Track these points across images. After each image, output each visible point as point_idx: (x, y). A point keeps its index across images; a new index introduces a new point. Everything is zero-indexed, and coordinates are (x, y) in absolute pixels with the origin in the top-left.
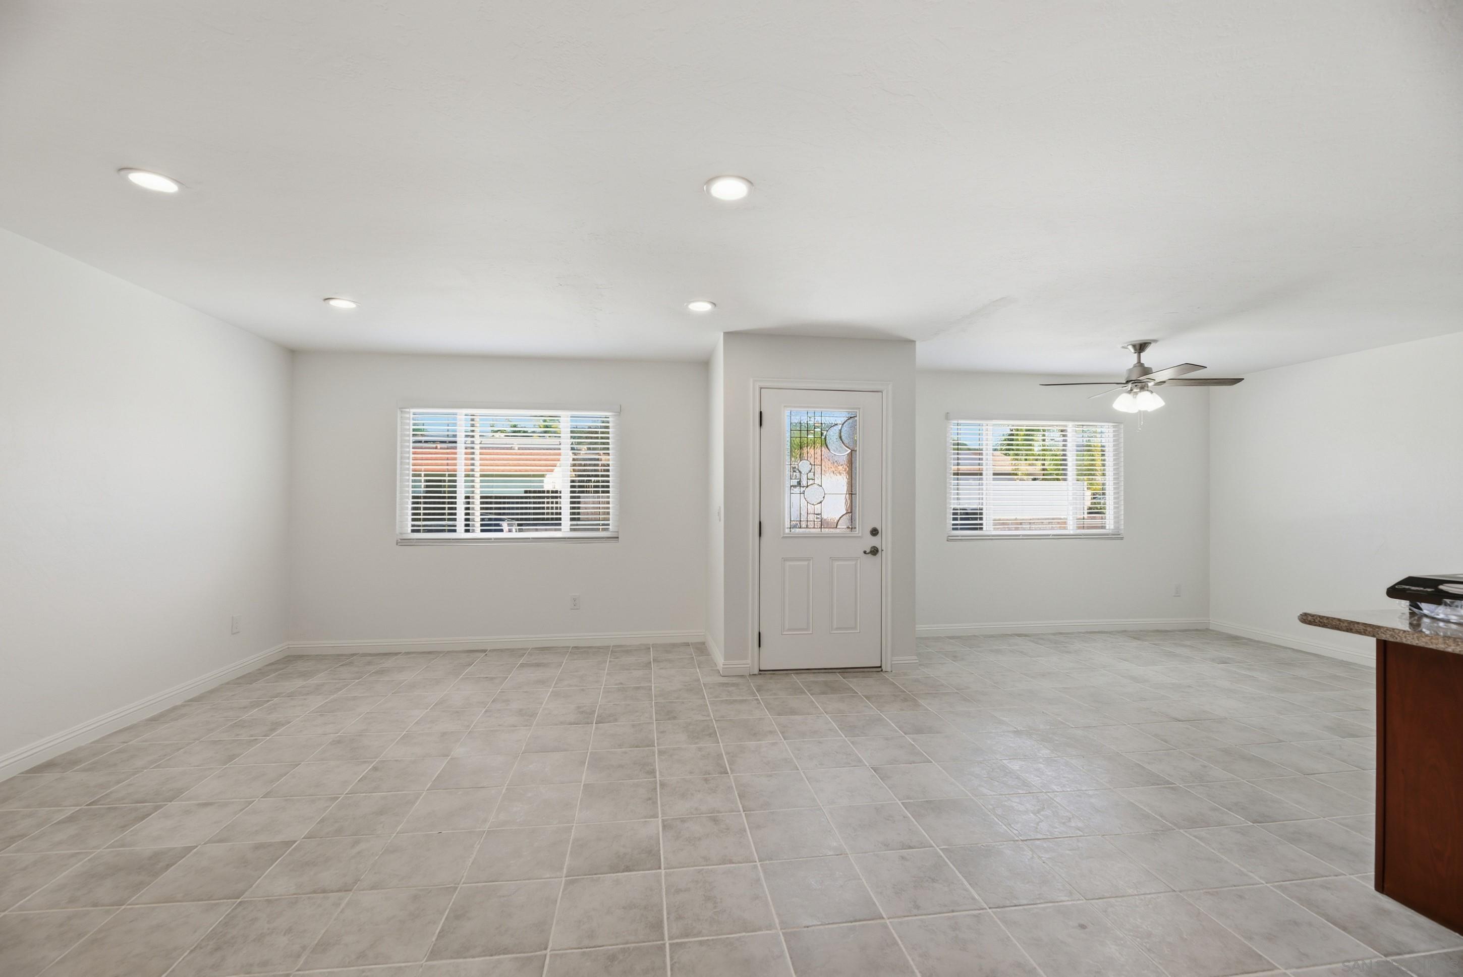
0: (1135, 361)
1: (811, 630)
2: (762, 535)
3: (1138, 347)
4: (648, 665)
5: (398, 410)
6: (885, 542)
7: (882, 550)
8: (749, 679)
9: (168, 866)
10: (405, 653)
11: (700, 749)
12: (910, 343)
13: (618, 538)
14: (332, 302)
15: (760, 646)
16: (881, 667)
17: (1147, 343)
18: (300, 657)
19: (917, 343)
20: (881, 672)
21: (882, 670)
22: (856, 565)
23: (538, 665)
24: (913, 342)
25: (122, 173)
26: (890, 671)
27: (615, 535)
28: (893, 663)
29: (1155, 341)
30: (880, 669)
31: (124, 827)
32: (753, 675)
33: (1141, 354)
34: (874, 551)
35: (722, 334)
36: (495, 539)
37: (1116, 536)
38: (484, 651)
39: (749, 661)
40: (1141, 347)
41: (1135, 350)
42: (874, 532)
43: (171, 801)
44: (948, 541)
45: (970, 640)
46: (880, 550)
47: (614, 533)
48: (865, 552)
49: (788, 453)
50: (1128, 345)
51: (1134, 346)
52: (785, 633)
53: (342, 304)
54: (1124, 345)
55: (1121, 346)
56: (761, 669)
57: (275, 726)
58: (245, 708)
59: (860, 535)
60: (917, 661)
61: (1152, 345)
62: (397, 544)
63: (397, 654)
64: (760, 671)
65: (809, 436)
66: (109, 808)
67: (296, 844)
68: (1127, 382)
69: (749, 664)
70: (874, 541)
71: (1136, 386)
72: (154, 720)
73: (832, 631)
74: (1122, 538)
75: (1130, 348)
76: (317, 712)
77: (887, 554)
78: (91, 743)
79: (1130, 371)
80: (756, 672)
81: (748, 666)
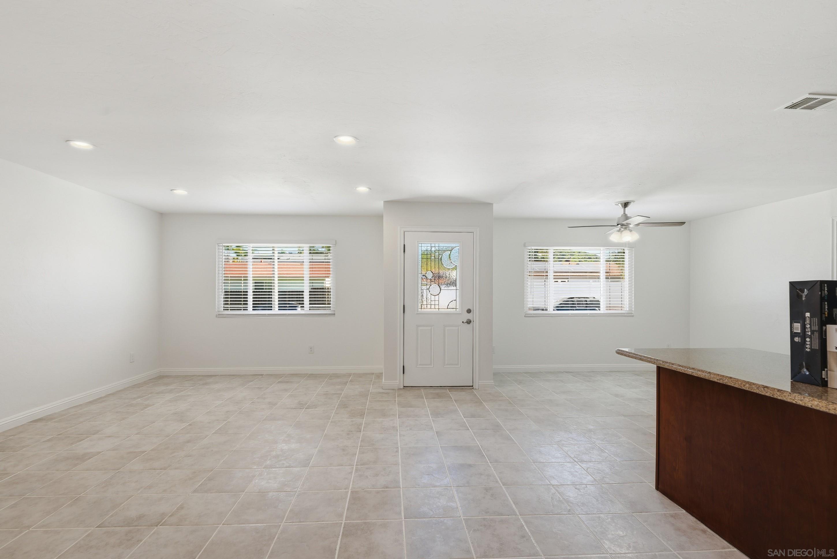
0: (622, 213)
1: (433, 365)
2: (405, 312)
3: (623, 205)
4: (346, 383)
5: (217, 244)
6: (475, 316)
7: (473, 321)
8: (397, 391)
9: (90, 458)
10: (221, 375)
11: (352, 421)
12: (491, 204)
13: (335, 314)
14: (175, 191)
15: (404, 373)
16: (473, 386)
17: (628, 202)
18: (167, 377)
19: (494, 204)
20: (473, 389)
21: (473, 388)
22: (458, 329)
23: (287, 382)
24: (492, 204)
25: (68, 142)
26: (477, 388)
27: (333, 313)
28: (479, 384)
29: (633, 201)
30: (472, 387)
31: (72, 444)
32: (400, 389)
33: (626, 208)
34: (469, 322)
35: (383, 202)
36: (268, 314)
37: (629, 315)
38: (262, 375)
39: (398, 381)
40: (626, 205)
41: (622, 206)
42: (469, 311)
43: (94, 435)
44: (525, 317)
45: (535, 375)
46: (472, 321)
47: (333, 312)
48: (463, 322)
49: (420, 267)
50: (618, 204)
51: (622, 204)
52: (418, 366)
53: (180, 192)
54: (616, 203)
55: (615, 204)
56: (405, 386)
57: (147, 406)
58: (134, 398)
59: (460, 313)
60: (494, 384)
61: (632, 203)
62: (216, 317)
63: (216, 376)
64: (404, 387)
65: (432, 258)
66: (66, 437)
67: (147, 452)
68: (618, 225)
69: (397, 382)
70: (469, 316)
71: (622, 227)
72: (91, 403)
73: (444, 366)
74: (633, 316)
75: (620, 205)
76: (169, 401)
77: (476, 323)
78: (60, 411)
79: (619, 218)
80: (402, 387)
81: (397, 384)
